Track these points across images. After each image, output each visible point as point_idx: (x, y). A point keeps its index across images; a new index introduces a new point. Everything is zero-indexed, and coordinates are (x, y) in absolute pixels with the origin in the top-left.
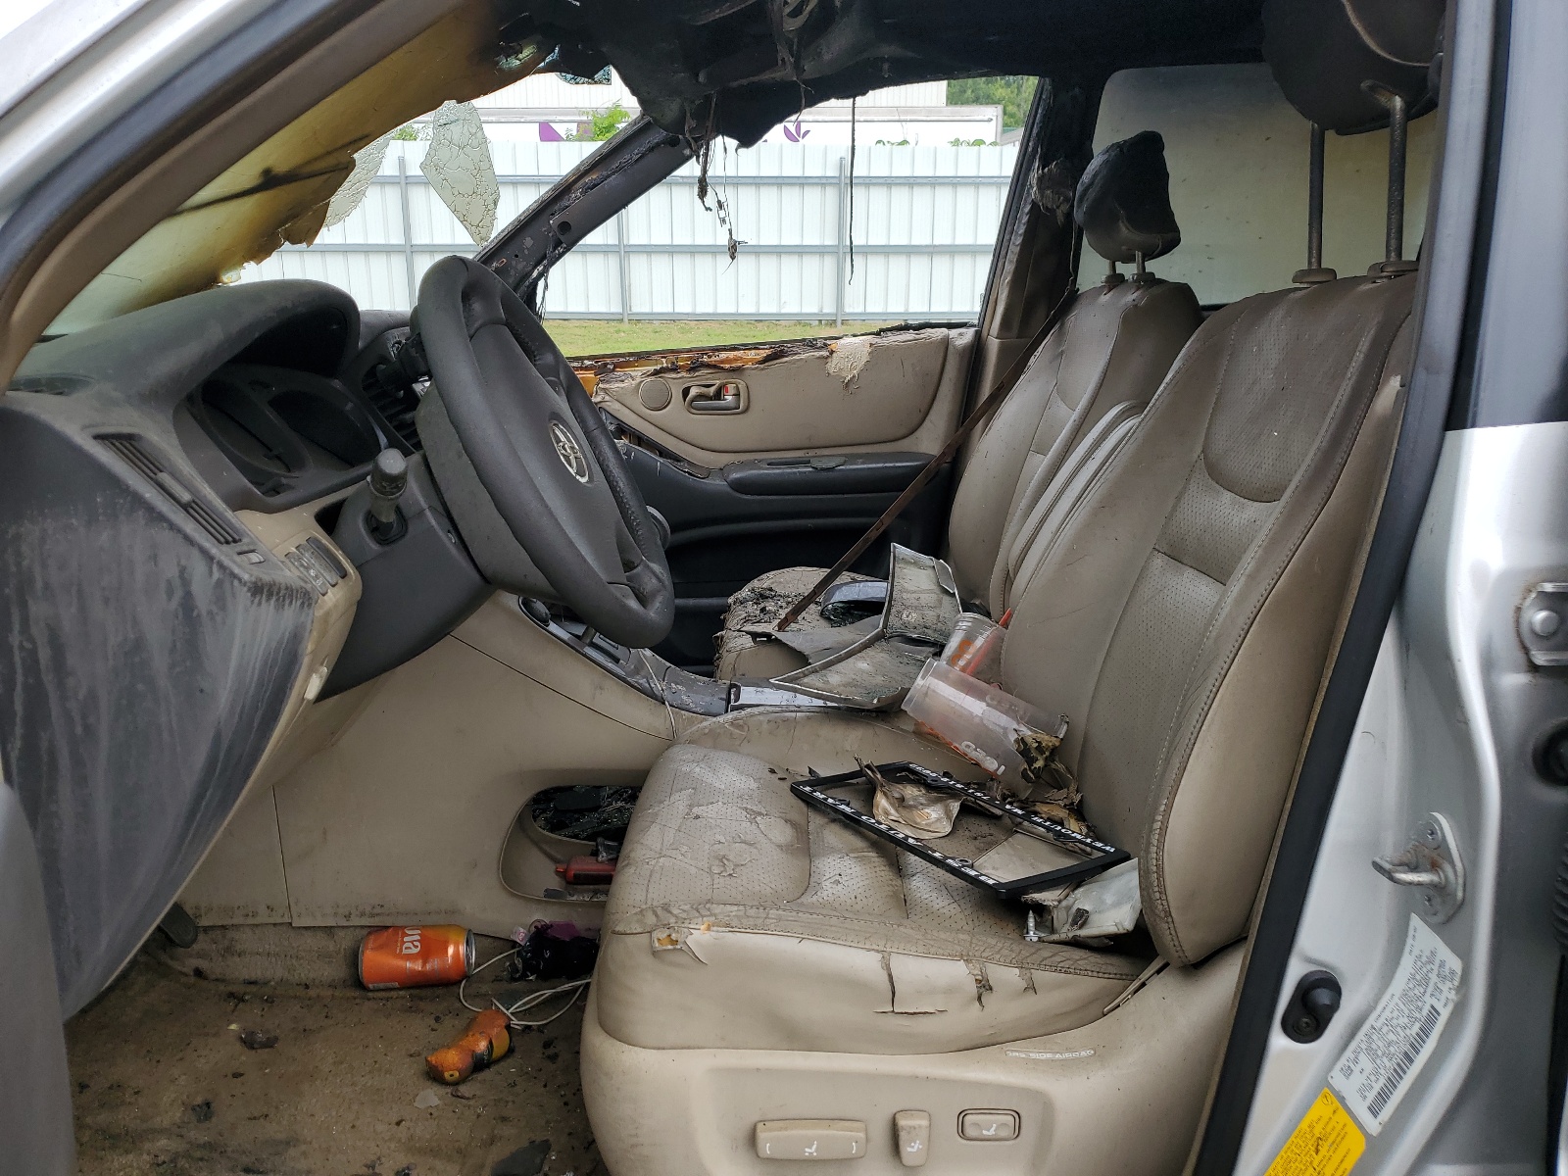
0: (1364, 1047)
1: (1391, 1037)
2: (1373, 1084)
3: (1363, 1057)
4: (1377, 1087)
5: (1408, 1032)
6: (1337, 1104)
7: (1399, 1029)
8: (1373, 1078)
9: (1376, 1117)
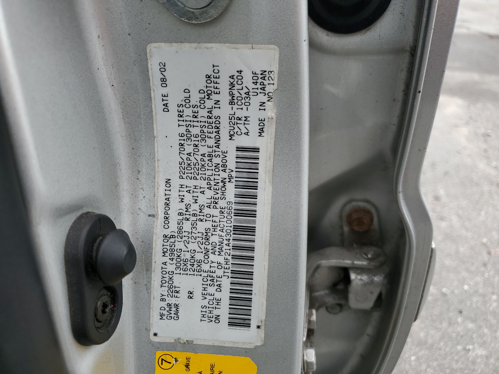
0: (171, 268)
1: (202, 227)
2: (218, 295)
3: (179, 280)
4: (225, 296)
5: (222, 203)
6: (182, 357)
7: (206, 211)
8: (211, 290)
9: (248, 326)
